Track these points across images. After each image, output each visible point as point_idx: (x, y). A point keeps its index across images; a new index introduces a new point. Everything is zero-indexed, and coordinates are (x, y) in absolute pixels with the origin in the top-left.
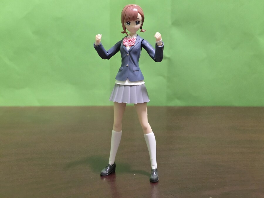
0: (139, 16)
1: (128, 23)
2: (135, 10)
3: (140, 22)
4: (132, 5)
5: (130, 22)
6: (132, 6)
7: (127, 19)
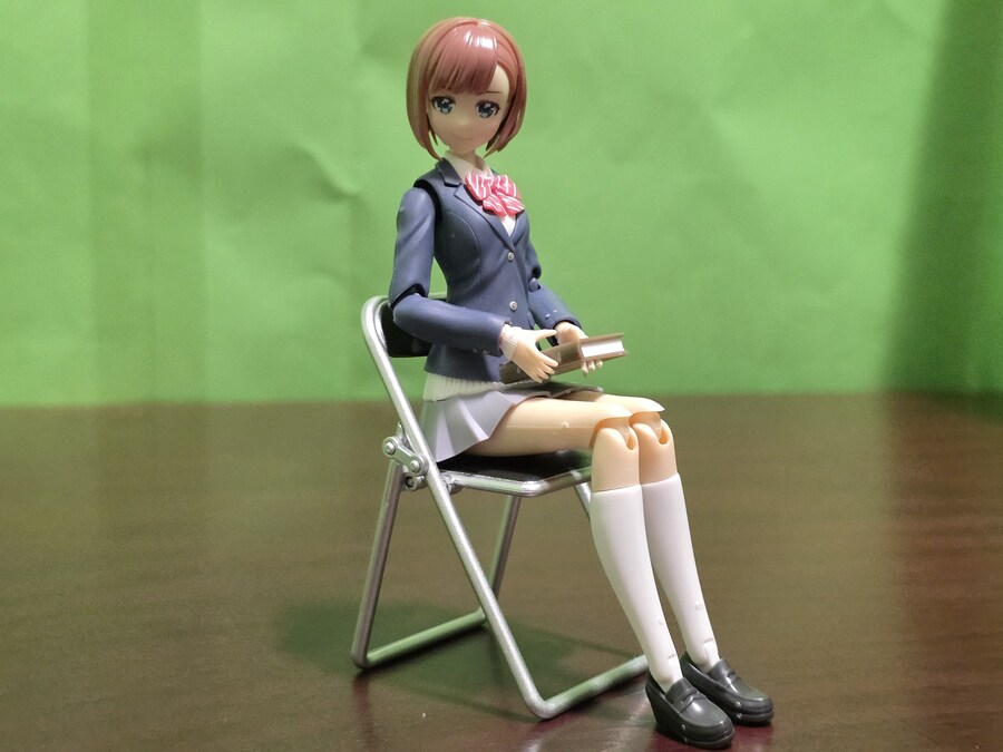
0: (501, 80)
1: (445, 104)
2: (487, 43)
3: (498, 108)
4: (474, 19)
5: (452, 101)
6: (475, 23)
7: (441, 84)
